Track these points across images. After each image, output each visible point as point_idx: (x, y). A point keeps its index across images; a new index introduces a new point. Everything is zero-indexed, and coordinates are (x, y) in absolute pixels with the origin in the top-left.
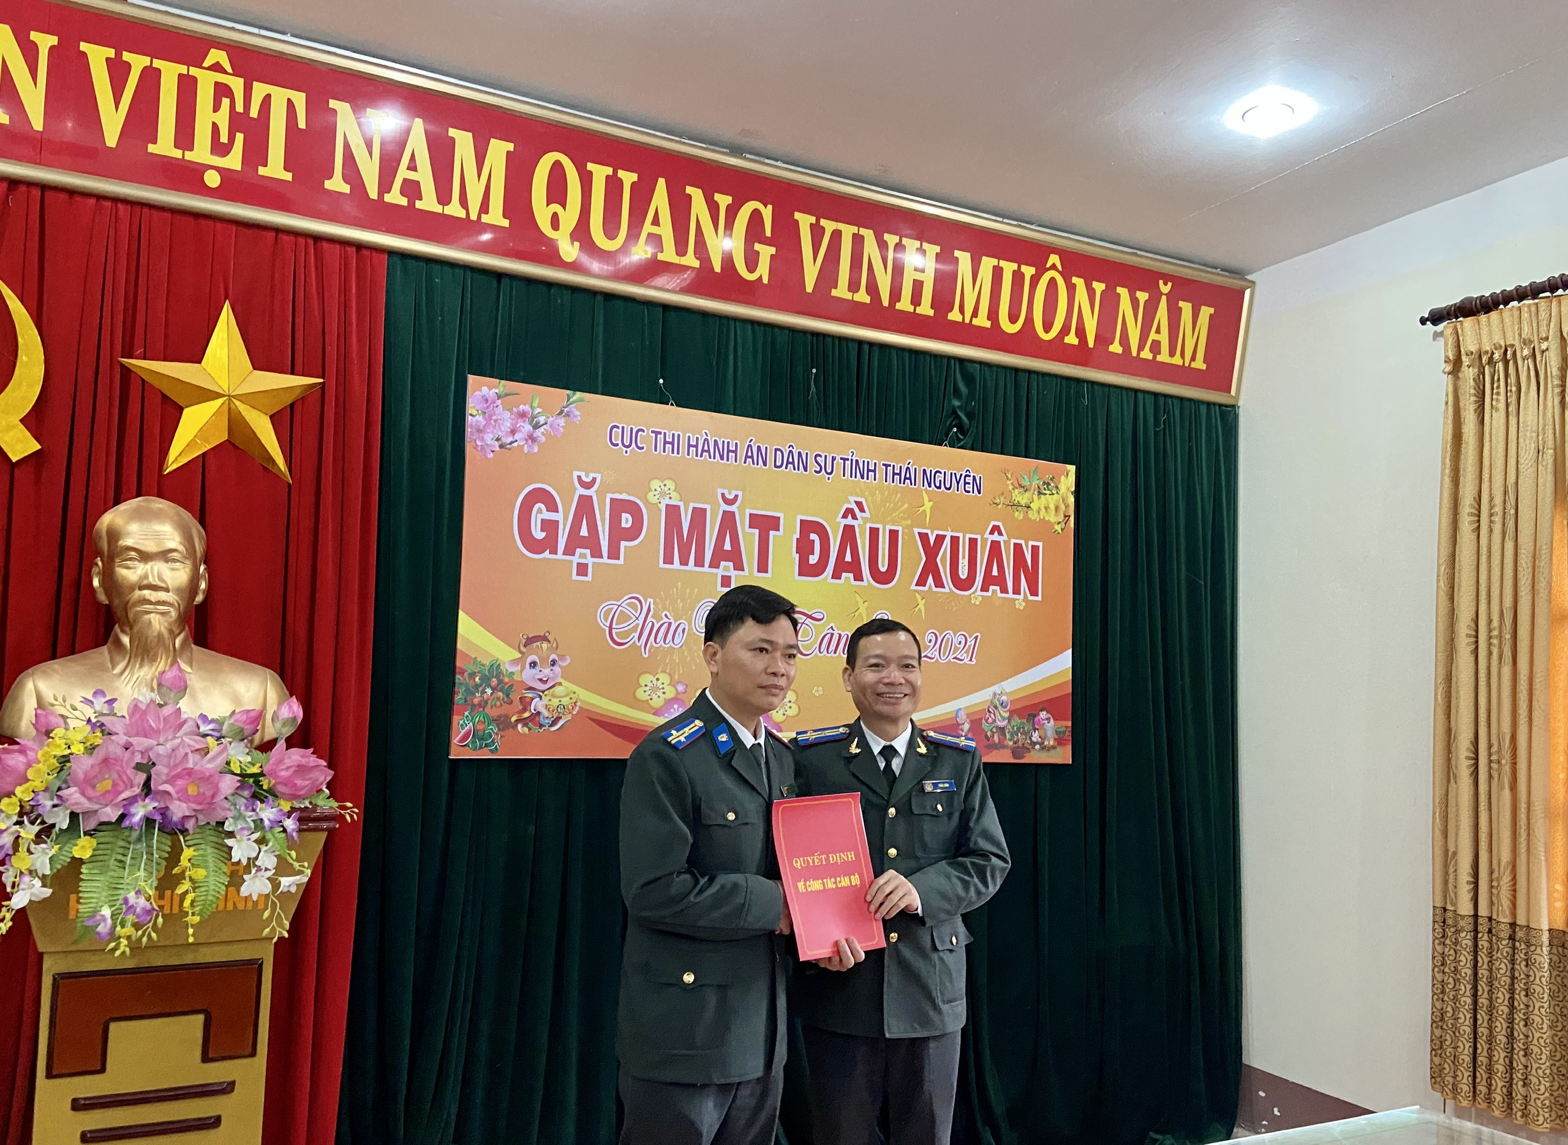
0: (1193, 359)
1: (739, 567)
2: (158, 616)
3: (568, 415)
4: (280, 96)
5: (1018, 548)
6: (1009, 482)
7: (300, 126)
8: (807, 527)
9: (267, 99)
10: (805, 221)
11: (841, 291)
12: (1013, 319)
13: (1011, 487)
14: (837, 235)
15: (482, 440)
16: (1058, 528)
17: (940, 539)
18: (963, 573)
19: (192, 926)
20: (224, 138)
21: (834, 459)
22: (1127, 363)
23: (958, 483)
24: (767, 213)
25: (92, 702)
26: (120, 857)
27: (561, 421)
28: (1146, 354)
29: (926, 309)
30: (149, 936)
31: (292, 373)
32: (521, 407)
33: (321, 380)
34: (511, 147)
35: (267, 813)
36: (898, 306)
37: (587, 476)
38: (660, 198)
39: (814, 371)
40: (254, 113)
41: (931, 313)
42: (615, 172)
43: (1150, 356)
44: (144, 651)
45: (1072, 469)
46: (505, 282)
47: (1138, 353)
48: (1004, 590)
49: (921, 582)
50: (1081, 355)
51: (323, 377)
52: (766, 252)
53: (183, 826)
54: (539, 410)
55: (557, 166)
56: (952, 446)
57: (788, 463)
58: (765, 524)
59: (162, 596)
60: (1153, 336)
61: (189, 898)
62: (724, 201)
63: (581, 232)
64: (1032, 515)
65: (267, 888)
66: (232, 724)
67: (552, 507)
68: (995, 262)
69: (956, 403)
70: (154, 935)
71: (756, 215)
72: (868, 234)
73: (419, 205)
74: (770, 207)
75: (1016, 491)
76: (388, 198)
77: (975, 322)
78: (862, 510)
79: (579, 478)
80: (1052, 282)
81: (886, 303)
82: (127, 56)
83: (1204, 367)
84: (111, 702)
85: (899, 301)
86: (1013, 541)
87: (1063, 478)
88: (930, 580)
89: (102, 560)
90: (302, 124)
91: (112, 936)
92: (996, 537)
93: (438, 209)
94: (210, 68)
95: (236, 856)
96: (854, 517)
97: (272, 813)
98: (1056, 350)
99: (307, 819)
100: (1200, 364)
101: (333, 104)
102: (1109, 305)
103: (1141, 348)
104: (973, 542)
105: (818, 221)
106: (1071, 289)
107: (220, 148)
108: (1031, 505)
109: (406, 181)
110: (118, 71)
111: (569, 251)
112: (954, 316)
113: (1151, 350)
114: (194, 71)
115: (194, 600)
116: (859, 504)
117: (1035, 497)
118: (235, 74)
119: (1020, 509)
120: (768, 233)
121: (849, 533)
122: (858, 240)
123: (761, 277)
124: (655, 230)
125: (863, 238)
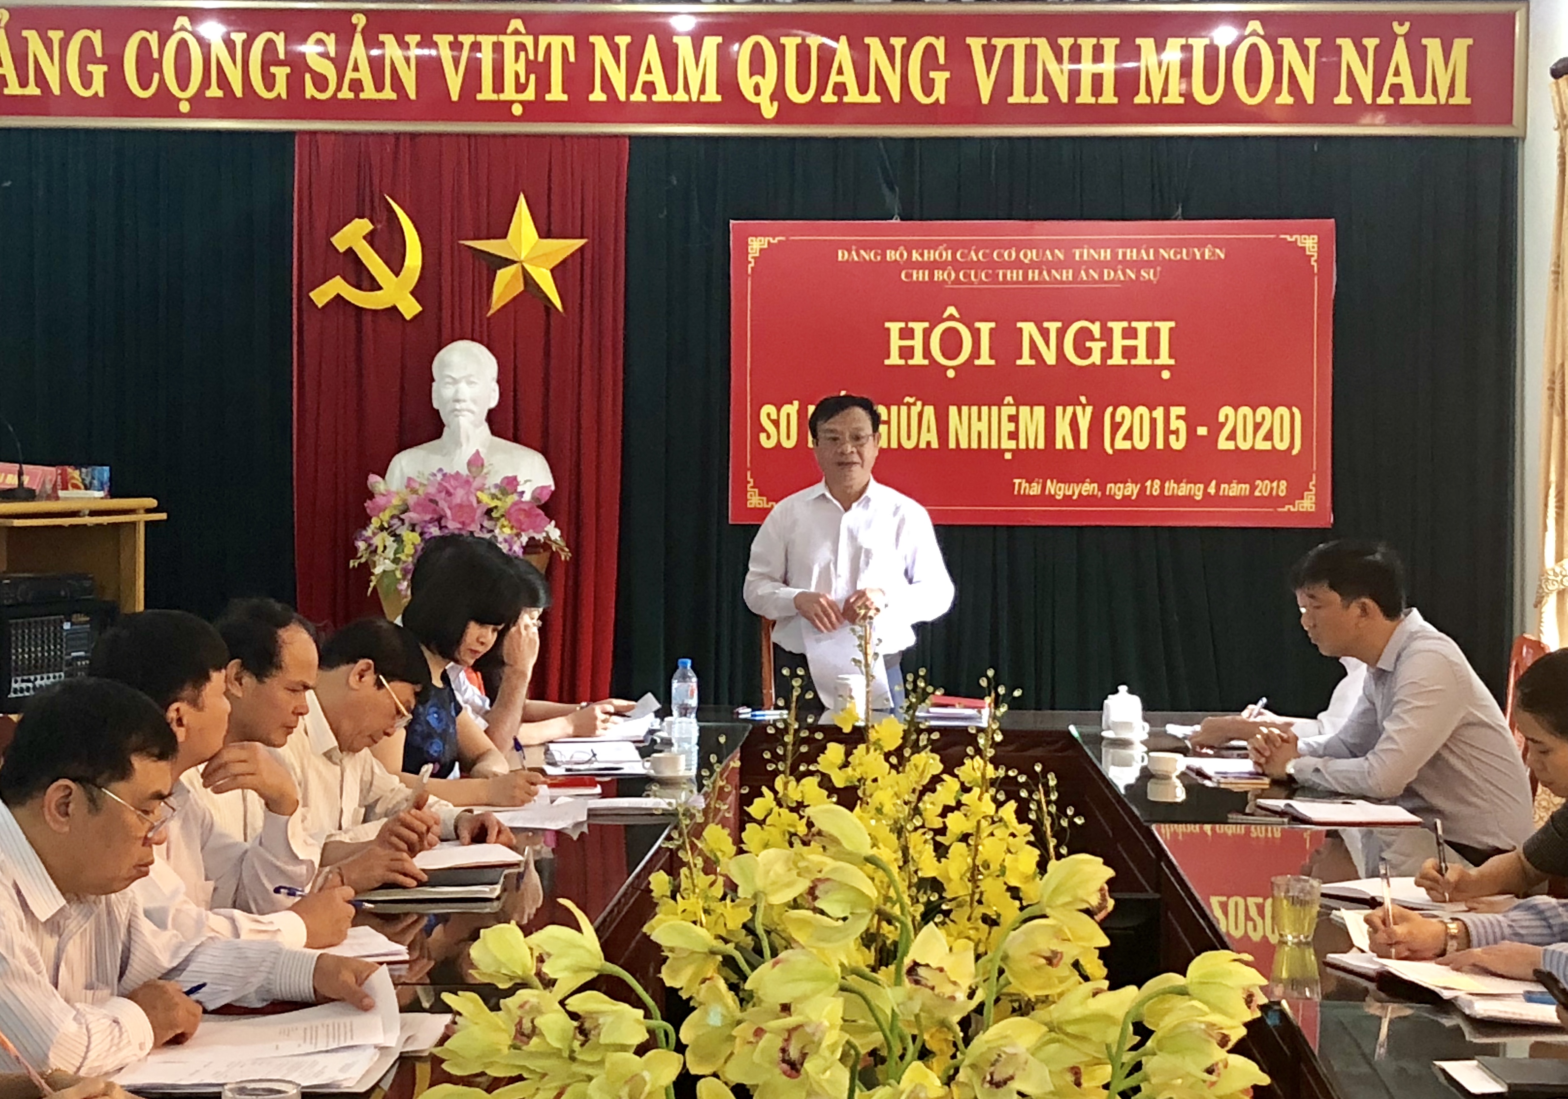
0: (1450, 95)
4: (556, 41)
7: (571, 61)
9: (549, 47)
10: (976, 44)
11: (1018, 97)
12: (1210, 91)
14: (1009, 50)
20: (523, 80)
22: (1359, 112)
24: (940, 44)
28: (1385, 99)
29: (1108, 98)
31: (568, 238)
33: (588, 241)
34: (720, 40)
36: (1078, 100)
38: (843, 52)
40: (541, 58)
41: (1115, 101)
42: (804, 39)
43: (1389, 101)
47: (1375, 100)
50: (1299, 112)
52: (940, 78)
55: (757, 47)
60: (1391, 79)
62: (899, 42)
68: (1182, 41)
71: (930, 50)
72: (1042, 44)
73: (654, 98)
74: (942, 38)
76: (632, 98)
77: (1164, 100)
80: (1254, 48)
81: (1065, 100)
82: (460, 38)
83: (1468, 101)
85: (1079, 94)
93: (667, 98)
94: (511, 34)
98: (1267, 112)
100: (1461, 99)
101: (593, 38)
102: (1329, 58)
103: (1376, 94)
105: (990, 40)
106: (1278, 50)
107: (520, 88)
109: (645, 83)
110: (455, 50)
111: (769, 110)
112: (1142, 99)
113: (1390, 94)
114: (503, 38)
118: (528, 33)
120: (942, 61)
122: (1031, 52)
123: (937, 100)
124: (840, 79)
125: (1035, 47)
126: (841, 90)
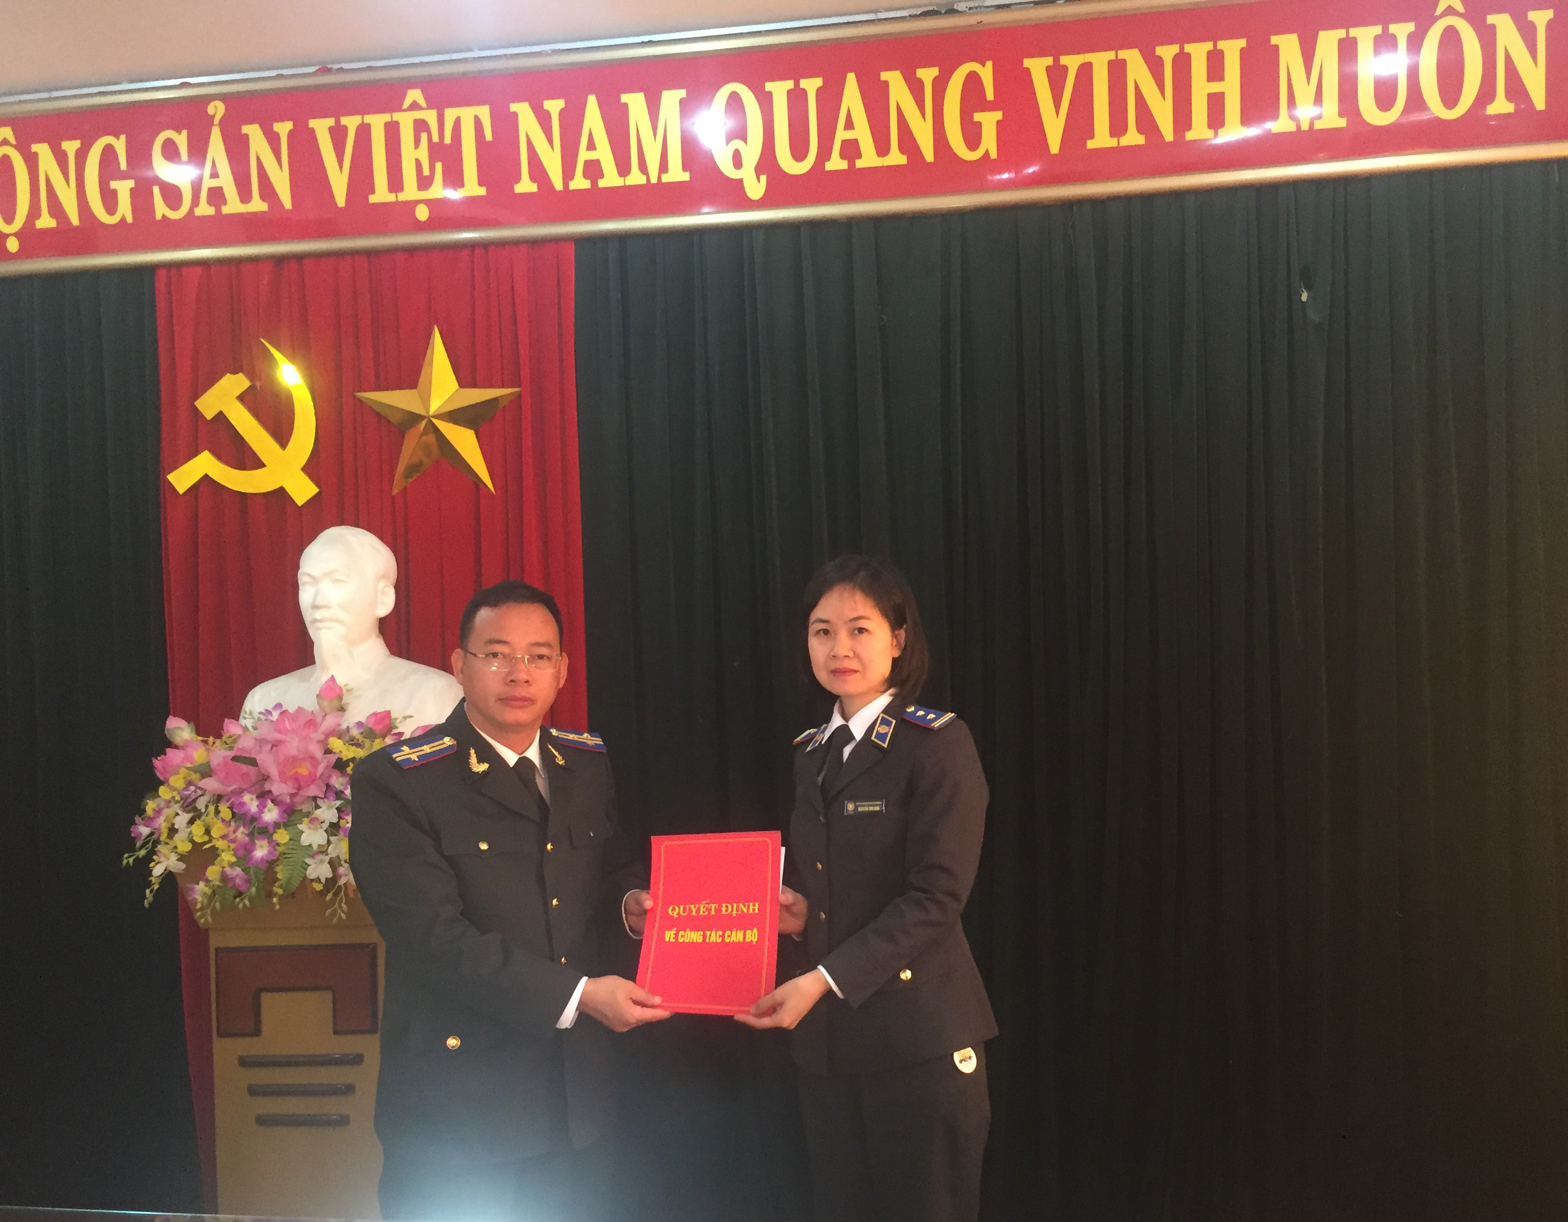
4: (467, 114)
7: (487, 139)
9: (457, 123)
10: (1037, 67)
11: (1102, 139)
12: (1386, 105)
14: (1086, 71)
20: (426, 172)
24: (986, 73)
29: (1234, 128)
33: (518, 390)
34: (683, 93)
38: (852, 98)
40: (448, 140)
42: (797, 84)
50: (1524, 125)
51: (519, 387)
52: (989, 121)
55: (733, 98)
62: (929, 74)
63: (767, 164)
68: (1340, 33)
71: (973, 81)
72: (1133, 58)
73: (601, 183)
74: (989, 64)
76: (573, 185)
77: (1317, 125)
80: (1449, 33)
81: (1168, 135)
82: (343, 120)
85: (1189, 127)
90: (489, 136)
93: (619, 182)
94: (409, 109)
101: (513, 107)
105: (1057, 60)
106: (1487, 34)
107: (424, 182)
109: (587, 163)
110: (338, 136)
111: (755, 188)
112: (1283, 124)
114: (397, 116)
118: (428, 108)
120: (990, 96)
122: (1117, 71)
123: (987, 154)
124: (849, 135)
125: (1124, 62)
126: (850, 150)
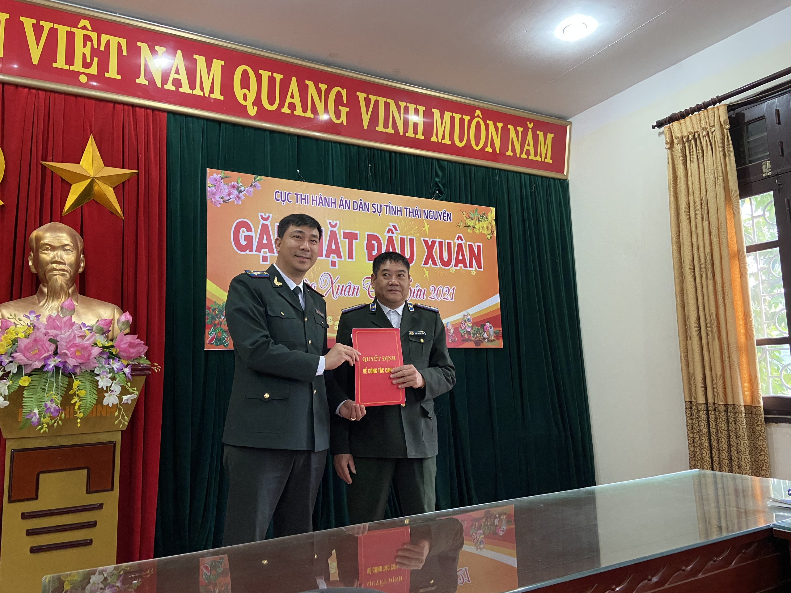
0: (546, 158)
1: (339, 256)
2: (60, 277)
3: (255, 186)
4: (114, 41)
5: (470, 246)
6: (464, 216)
7: (124, 54)
8: (371, 238)
9: (108, 41)
10: (362, 96)
11: (380, 128)
12: (461, 140)
13: (465, 218)
14: (377, 102)
15: (215, 198)
16: (489, 236)
17: (434, 243)
18: (446, 258)
19: (80, 419)
20: (88, 60)
21: (381, 206)
22: (515, 160)
23: (440, 216)
24: (344, 92)
25: (29, 317)
26: (43, 387)
27: (252, 189)
28: (524, 156)
29: (420, 136)
30: (58, 422)
31: (123, 168)
32: (233, 183)
33: (137, 171)
34: (223, 63)
35: (116, 365)
36: (407, 135)
37: (265, 215)
39: (370, 165)
40: (102, 49)
41: (423, 138)
42: (272, 74)
43: (526, 157)
44: (54, 294)
45: (493, 209)
46: (223, 125)
47: (520, 155)
48: (465, 266)
49: (426, 263)
50: (493, 156)
51: (138, 170)
52: (344, 110)
53: (74, 371)
54: (241, 184)
55: (245, 72)
56: (437, 199)
57: (360, 208)
58: (351, 237)
59: (62, 266)
60: (526, 147)
61: (78, 404)
62: (323, 87)
63: (257, 102)
64: (476, 231)
65: (116, 401)
66: (98, 326)
67: (249, 230)
68: (451, 114)
69: (437, 180)
70: (60, 422)
71: (339, 94)
72: (391, 102)
73: (181, 90)
74: (345, 90)
75: (468, 220)
76: (166, 87)
77: (443, 142)
78: (396, 229)
79: (261, 216)
80: (478, 123)
81: (401, 134)
82: (42, 23)
83: (551, 162)
84: (38, 316)
86: (468, 243)
87: (489, 214)
88: (430, 262)
89: (33, 253)
90: (125, 53)
91: (40, 423)
92: (460, 241)
93: (190, 92)
94: (81, 28)
95: (101, 385)
96: (393, 233)
97: (117, 365)
98: (482, 154)
99: (135, 369)
100: (549, 160)
101: (139, 44)
102: (505, 132)
103: (521, 153)
104: (449, 244)
105: (368, 96)
106: (487, 126)
107: (87, 65)
108: (475, 226)
109: (174, 79)
110: (38, 30)
111: (252, 111)
112: (434, 139)
113: (526, 154)
114: (73, 30)
115: (78, 270)
116: (394, 227)
117: (477, 222)
118: (93, 31)
119: (470, 228)
120: (345, 102)
121: (390, 240)
122: (387, 105)
123: (342, 122)
124: (292, 101)
125: (389, 103)
126: (292, 107)
